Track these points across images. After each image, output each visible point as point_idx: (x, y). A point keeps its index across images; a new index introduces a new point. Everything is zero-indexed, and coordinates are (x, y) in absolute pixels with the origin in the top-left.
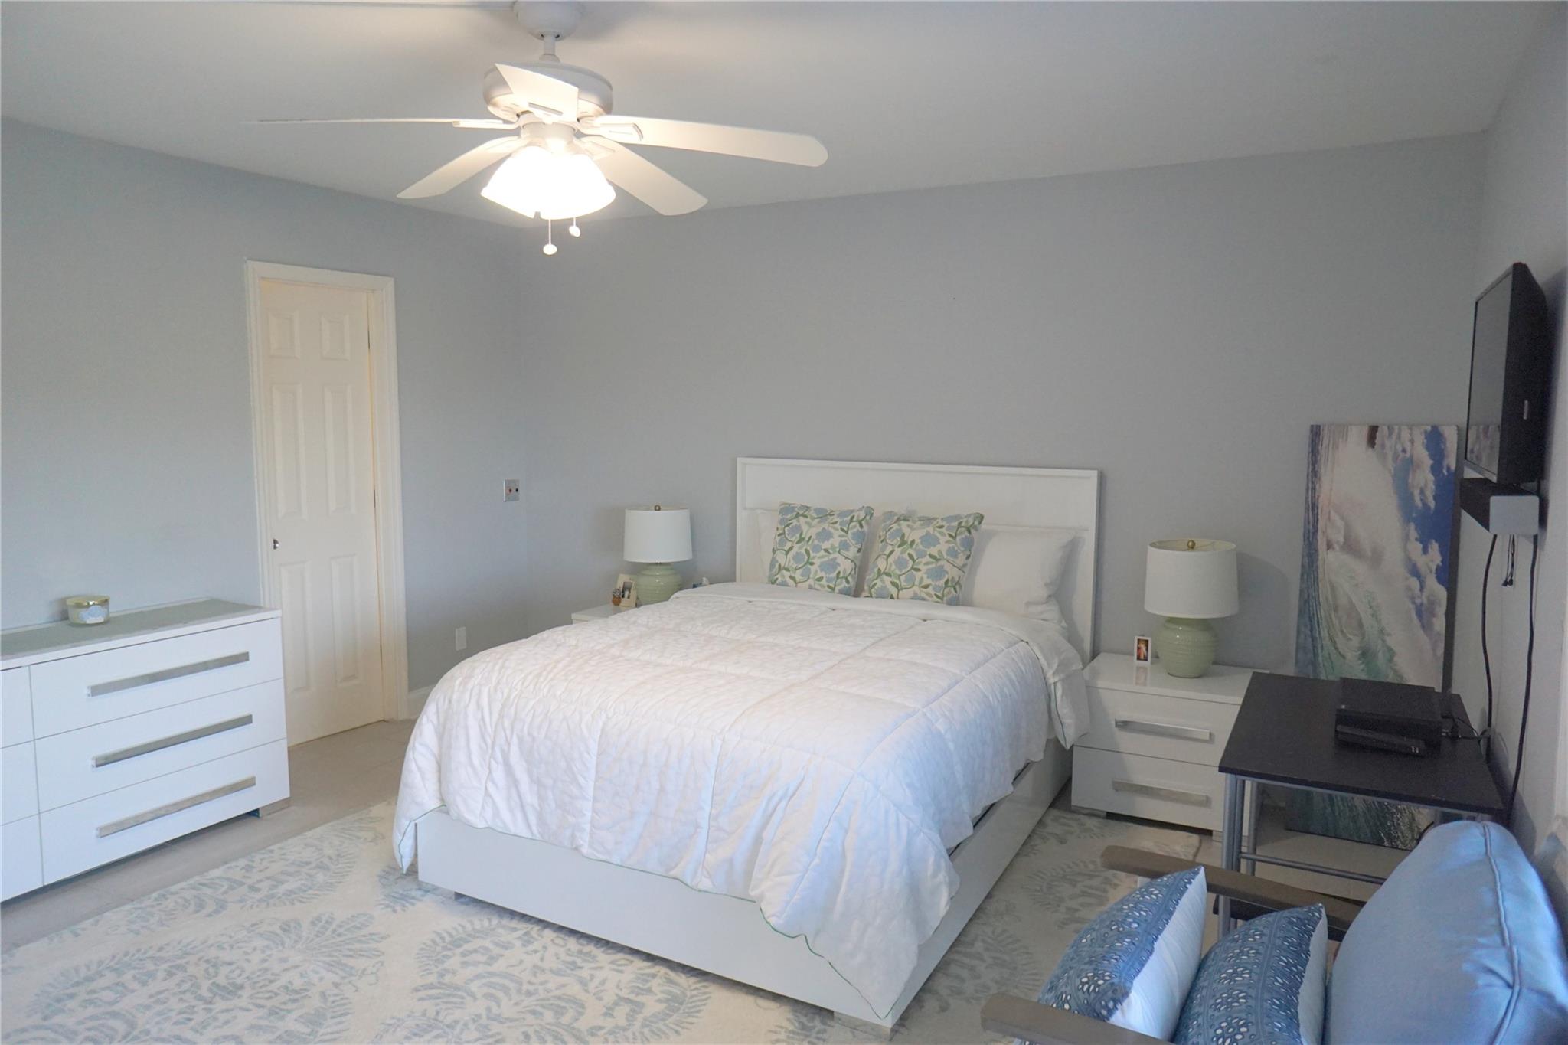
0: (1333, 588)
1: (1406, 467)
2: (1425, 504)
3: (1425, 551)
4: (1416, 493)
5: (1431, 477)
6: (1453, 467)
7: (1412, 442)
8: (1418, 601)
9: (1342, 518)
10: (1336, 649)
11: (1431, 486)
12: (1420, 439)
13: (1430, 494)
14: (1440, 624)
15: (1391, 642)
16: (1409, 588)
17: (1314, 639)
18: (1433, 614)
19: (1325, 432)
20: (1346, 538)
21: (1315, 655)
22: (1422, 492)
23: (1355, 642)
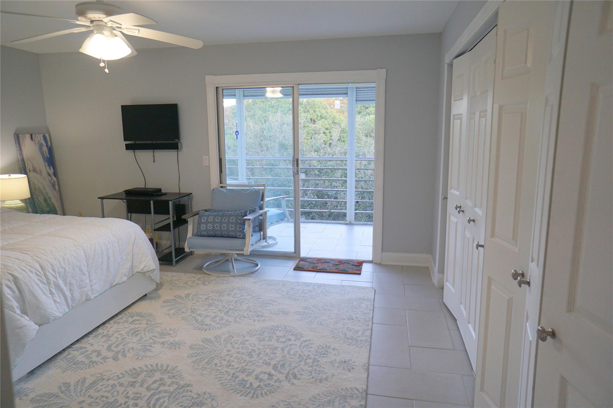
0: (34, 184)
1: (41, 146)
2: (47, 156)
3: (50, 169)
4: (45, 153)
5: (46, 148)
6: (50, 145)
7: (41, 139)
8: (52, 183)
9: (31, 162)
10: (39, 201)
11: (47, 151)
12: (42, 138)
13: (47, 153)
14: (57, 188)
15: (49, 195)
16: (49, 180)
17: (33, 199)
18: (55, 185)
19: (20, 135)
20: (33, 168)
21: (35, 204)
22: (46, 152)
23: (42, 198)
